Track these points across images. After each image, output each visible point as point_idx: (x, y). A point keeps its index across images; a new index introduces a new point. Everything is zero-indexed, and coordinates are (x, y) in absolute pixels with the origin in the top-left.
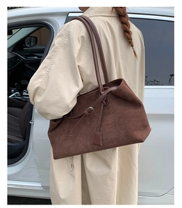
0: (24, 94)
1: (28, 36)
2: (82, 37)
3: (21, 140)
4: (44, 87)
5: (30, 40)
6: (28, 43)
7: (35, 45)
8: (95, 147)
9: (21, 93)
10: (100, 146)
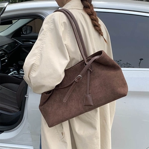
0: (21, 72)
1: (25, 25)
2: (64, 22)
3: (18, 111)
4: (38, 63)
5: (27, 29)
6: (25, 31)
7: (30, 33)
8: (87, 108)
9: (18, 72)
10: (91, 105)
